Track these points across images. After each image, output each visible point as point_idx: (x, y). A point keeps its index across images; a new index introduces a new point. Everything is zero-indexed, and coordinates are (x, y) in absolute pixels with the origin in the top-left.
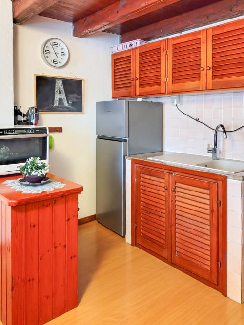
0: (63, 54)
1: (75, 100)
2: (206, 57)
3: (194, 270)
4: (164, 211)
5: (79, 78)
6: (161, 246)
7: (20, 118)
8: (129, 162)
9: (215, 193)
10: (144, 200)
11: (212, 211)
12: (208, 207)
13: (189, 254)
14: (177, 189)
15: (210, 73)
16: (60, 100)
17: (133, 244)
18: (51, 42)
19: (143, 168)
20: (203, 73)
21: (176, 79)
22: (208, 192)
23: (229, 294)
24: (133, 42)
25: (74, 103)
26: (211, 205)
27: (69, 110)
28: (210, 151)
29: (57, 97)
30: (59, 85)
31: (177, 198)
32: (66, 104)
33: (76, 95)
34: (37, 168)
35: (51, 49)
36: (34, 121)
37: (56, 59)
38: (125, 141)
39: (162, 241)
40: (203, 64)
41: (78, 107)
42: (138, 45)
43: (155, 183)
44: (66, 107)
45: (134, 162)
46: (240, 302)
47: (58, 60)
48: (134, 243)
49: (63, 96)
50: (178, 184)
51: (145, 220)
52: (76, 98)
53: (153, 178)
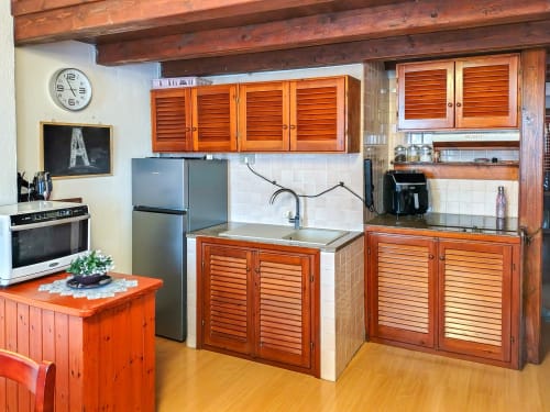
0: (83, 91)
1: (99, 156)
2: (289, 113)
3: (283, 359)
4: (245, 298)
5: (105, 124)
6: (240, 341)
7: (25, 191)
8: (192, 242)
9: (307, 268)
10: (216, 288)
11: (304, 289)
12: (300, 285)
13: (277, 342)
14: (262, 269)
15: (294, 133)
16: (79, 158)
17: (198, 348)
18: (66, 73)
19: (214, 248)
20: (285, 133)
21: (251, 135)
22: (300, 268)
23: (322, 376)
24: (187, 79)
25: (98, 161)
26: (303, 282)
27: (91, 172)
28: (291, 220)
29: (74, 153)
30: (77, 136)
31: (262, 280)
32: (87, 163)
33: (100, 150)
34: (100, 264)
35: (65, 84)
36: (45, 194)
37: (73, 97)
38: (183, 213)
39: (242, 334)
40: (286, 121)
41: (103, 166)
42: (194, 84)
43: (232, 264)
44: (85, 168)
45: (200, 241)
46: (334, 379)
47: (76, 99)
48: (201, 345)
49: (83, 152)
50: (262, 263)
51: (217, 313)
52: (102, 154)
53: (228, 259)
